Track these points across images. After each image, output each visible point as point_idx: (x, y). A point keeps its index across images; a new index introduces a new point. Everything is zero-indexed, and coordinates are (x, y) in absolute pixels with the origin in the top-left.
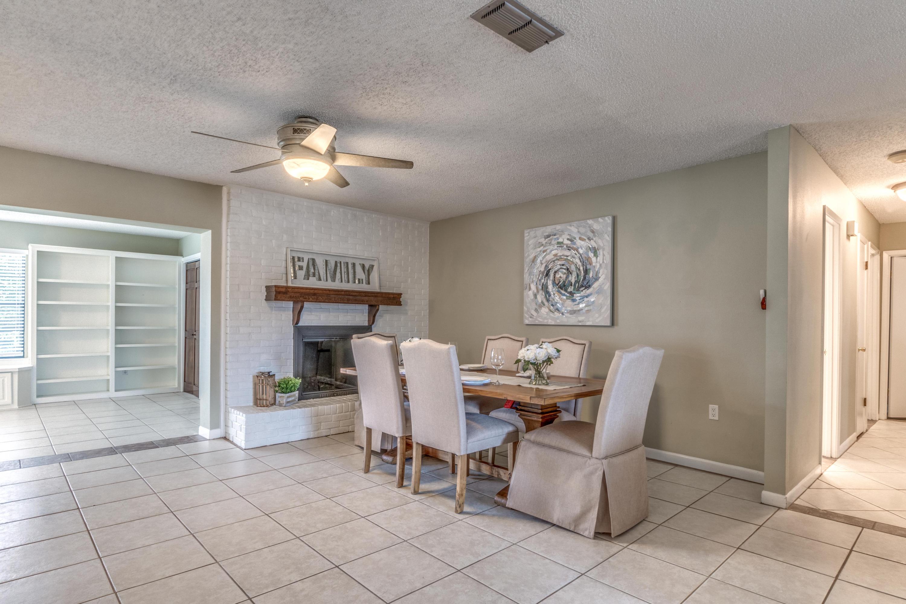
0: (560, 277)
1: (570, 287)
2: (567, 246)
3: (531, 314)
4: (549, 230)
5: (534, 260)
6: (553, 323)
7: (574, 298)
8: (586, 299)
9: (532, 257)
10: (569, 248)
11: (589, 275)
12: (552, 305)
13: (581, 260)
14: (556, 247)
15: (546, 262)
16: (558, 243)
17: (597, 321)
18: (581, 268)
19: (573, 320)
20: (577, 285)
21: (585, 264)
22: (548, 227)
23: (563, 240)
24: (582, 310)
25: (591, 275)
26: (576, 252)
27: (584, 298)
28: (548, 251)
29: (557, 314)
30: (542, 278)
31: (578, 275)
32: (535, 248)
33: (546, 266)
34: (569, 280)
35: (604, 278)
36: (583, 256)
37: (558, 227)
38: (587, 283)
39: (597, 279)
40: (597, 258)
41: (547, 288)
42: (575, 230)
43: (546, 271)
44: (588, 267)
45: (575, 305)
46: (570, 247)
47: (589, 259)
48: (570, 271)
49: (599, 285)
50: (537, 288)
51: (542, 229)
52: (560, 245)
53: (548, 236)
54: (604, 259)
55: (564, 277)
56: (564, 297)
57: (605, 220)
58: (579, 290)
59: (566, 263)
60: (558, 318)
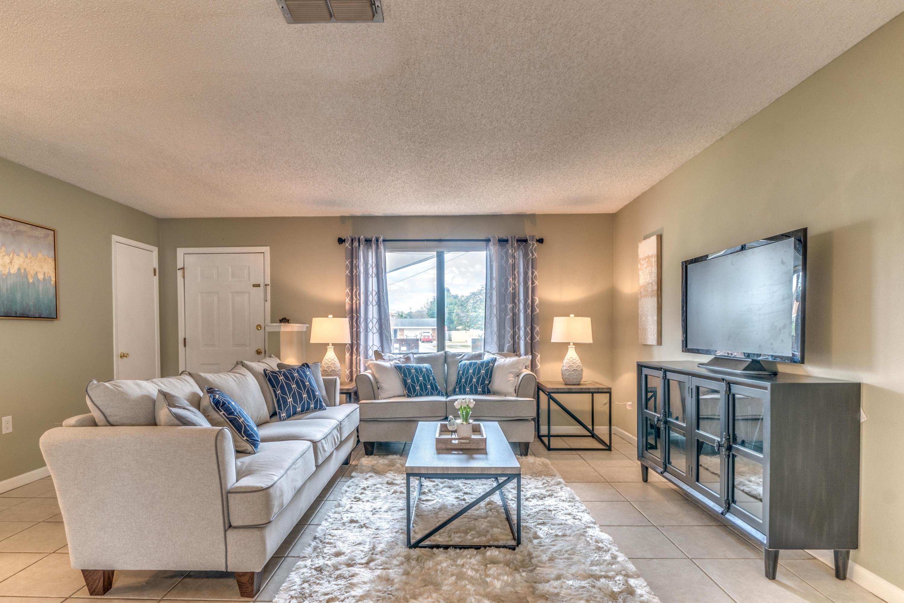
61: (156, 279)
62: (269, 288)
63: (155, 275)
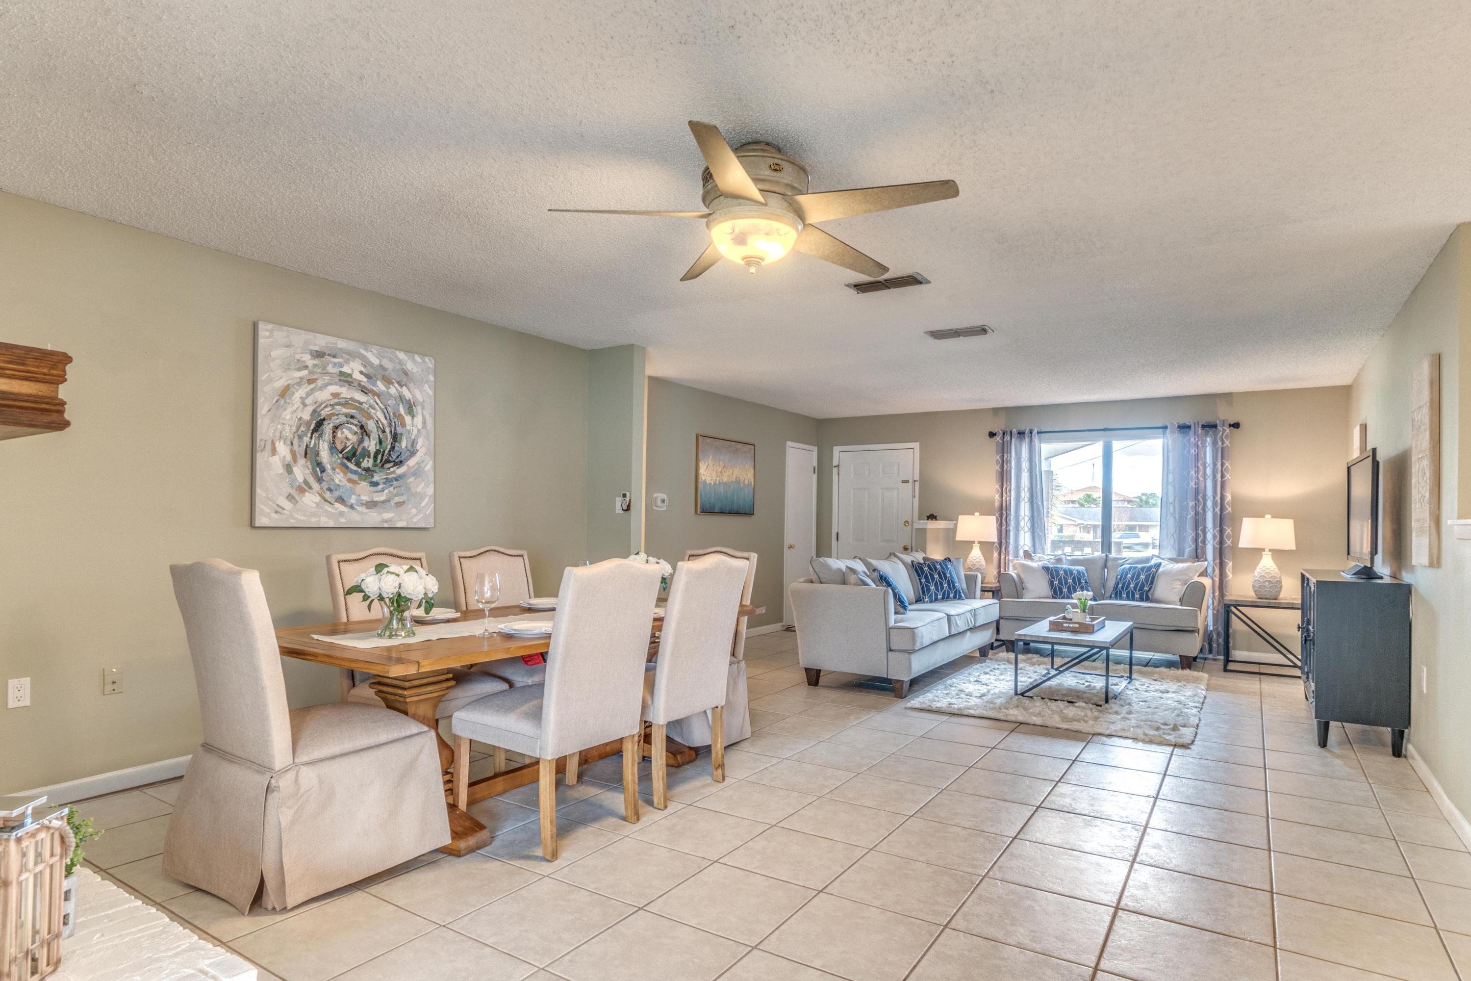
0: (347, 438)
1: (366, 459)
2: (359, 385)
3: (278, 505)
4: (321, 341)
5: (285, 392)
6: (331, 524)
7: (374, 479)
8: (395, 483)
9: (280, 384)
10: (364, 391)
11: (400, 443)
12: (330, 490)
13: (387, 415)
14: (336, 380)
15: (316, 403)
16: (341, 373)
17: (414, 520)
18: (387, 430)
19: (373, 518)
20: (380, 457)
21: (393, 424)
22: (318, 335)
23: (353, 371)
24: (388, 501)
25: (404, 444)
26: (377, 398)
27: (392, 481)
28: (319, 383)
29: (341, 507)
30: (304, 433)
31: (380, 442)
32: (287, 369)
33: (314, 411)
34: (364, 447)
35: (424, 452)
36: (389, 409)
37: (342, 344)
38: (398, 457)
39: (413, 453)
40: (413, 417)
41: (317, 454)
42: (375, 361)
43: (314, 422)
44: (399, 430)
45: (377, 492)
46: (364, 387)
47: (400, 417)
48: (365, 431)
49: (417, 463)
50: (293, 454)
51: (310, 336)
52: (345, 379)
53: (319, 355)
54: (424, 423)
55: (353, 439)
56: (355, 477)
57: (424, 361)
58: (382, 466)
59: (358, 416)
60: (342, 514)
61: (815, 477)
62: (917, 484)
63: (814, 473)
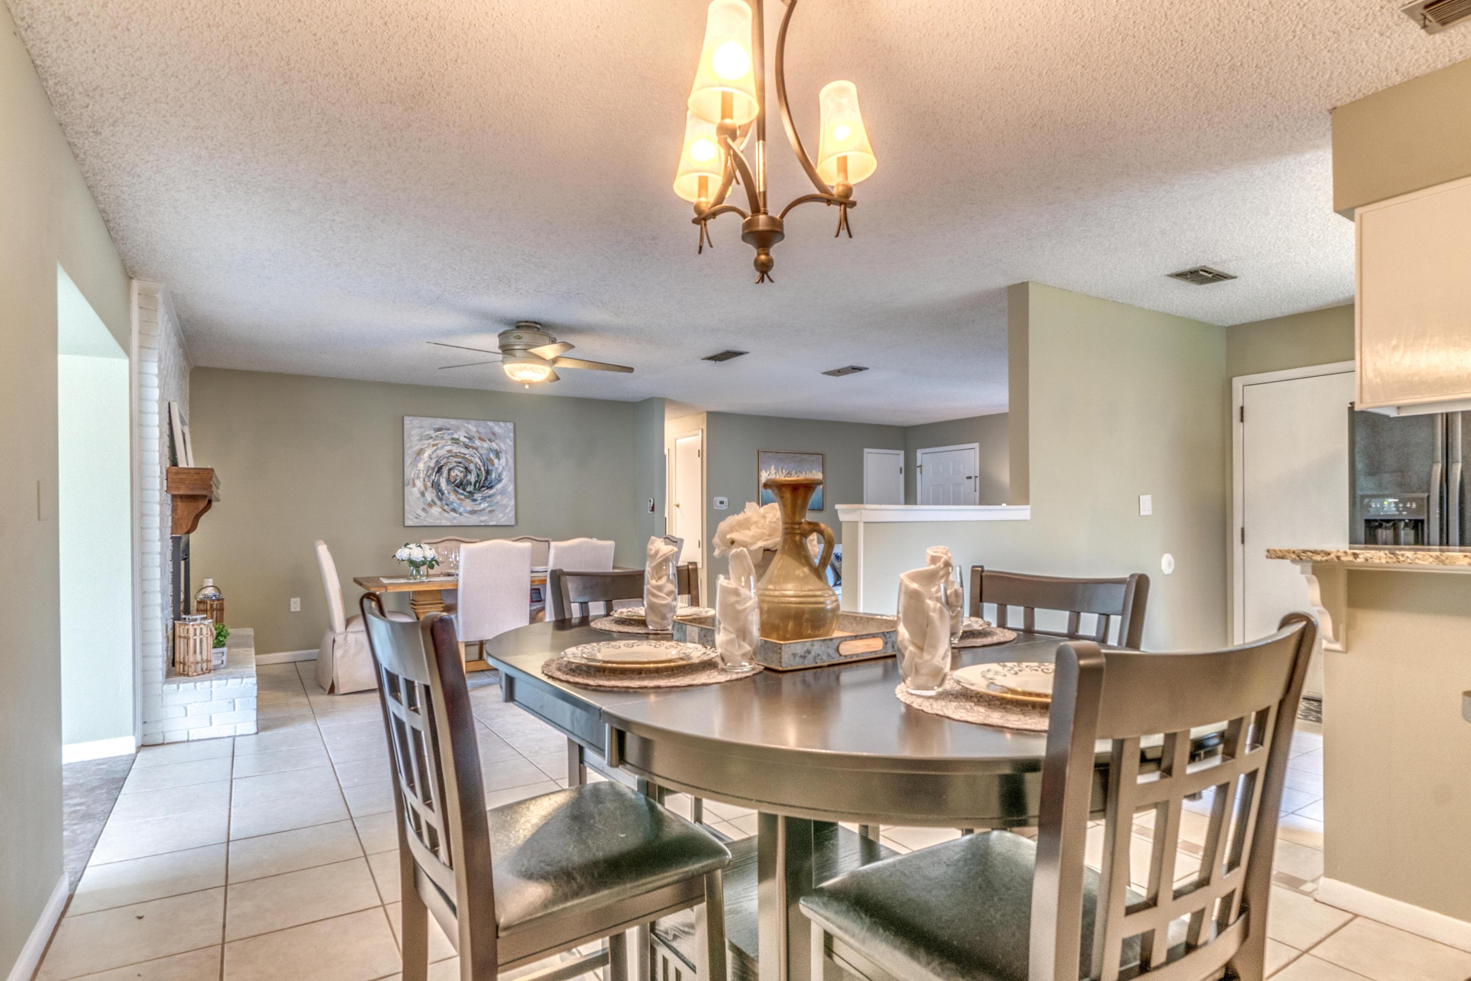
0: (457, 475)
1: (469, 486)
2: (464, 444)
3: (417, 515)
4: (440, 422)
5: (420, 452)
6: (448, 524)
7: (474, 498)
8: (488, 499)
9: (416, 449)
10: (467, 447)
11: (491, 476)
12: (447, 505)
13: (482, 460)
14: (450, 443)
15: (437, 457)
16: (452, 439)
17: (501, 521)
18: (482, 469)
19: (474, 520)
20: (478, 485)
21: (486, 465)
22: (440, 419)
23: (459, 436)
24: (483, 510)
25: (493, 476)
26: (475, 451)
27: (486, 498)
28: (440, 446)
29: (453, 514)
30: (431, 474)
31: (478, 476)
32: (420, 440)
33: (437, 461)
34: (468, 479)
35: (507, 480)
36: (483, 456)
37: (453, 422)
38: (490, 484)
39: (500, 481)
40: (500, 459)
41: (439, 485)
42: (474, 429)
43: (437, 468)
44: (490, 468)
45: (476, 505)
46: (467, 445)
47: (490, 460)
48: (468, 470)
49: (503, 487)
50: (425, 486)
51: (432, 420)
52: (456, 441)
53: (439, 429)
54: (507, 462)
55: (461, 475)
56: (462, 497)
57: (506, 425)
58: (479, 490)
59: (463, 462)
60: (454, 518)
61: (902, 476)
62: (978, 479)
63: (901, 473)
